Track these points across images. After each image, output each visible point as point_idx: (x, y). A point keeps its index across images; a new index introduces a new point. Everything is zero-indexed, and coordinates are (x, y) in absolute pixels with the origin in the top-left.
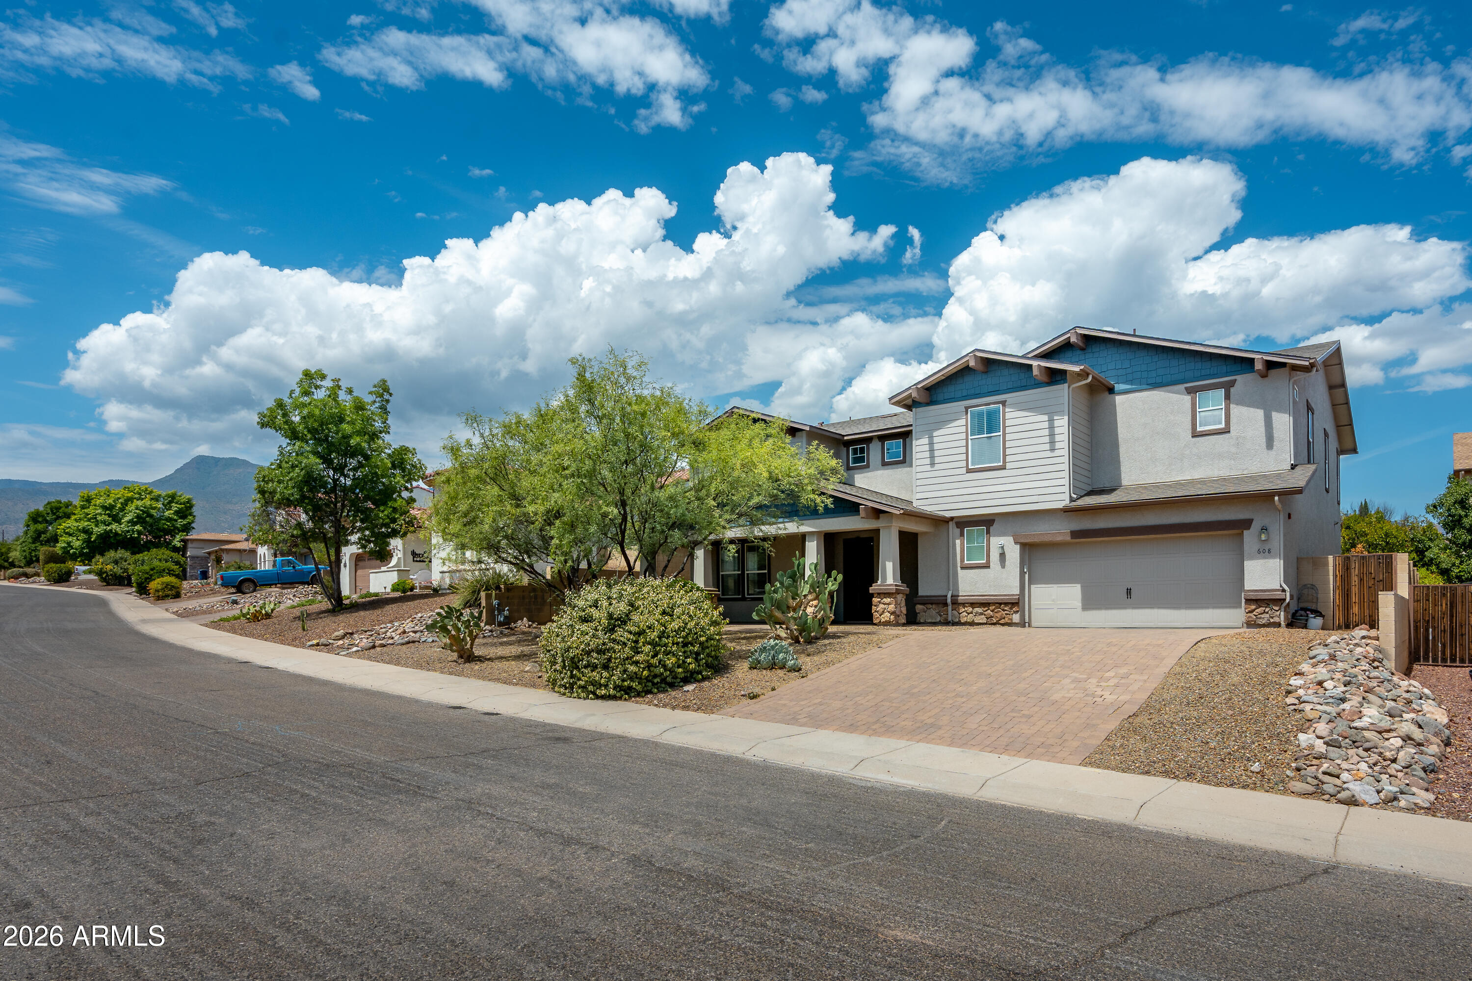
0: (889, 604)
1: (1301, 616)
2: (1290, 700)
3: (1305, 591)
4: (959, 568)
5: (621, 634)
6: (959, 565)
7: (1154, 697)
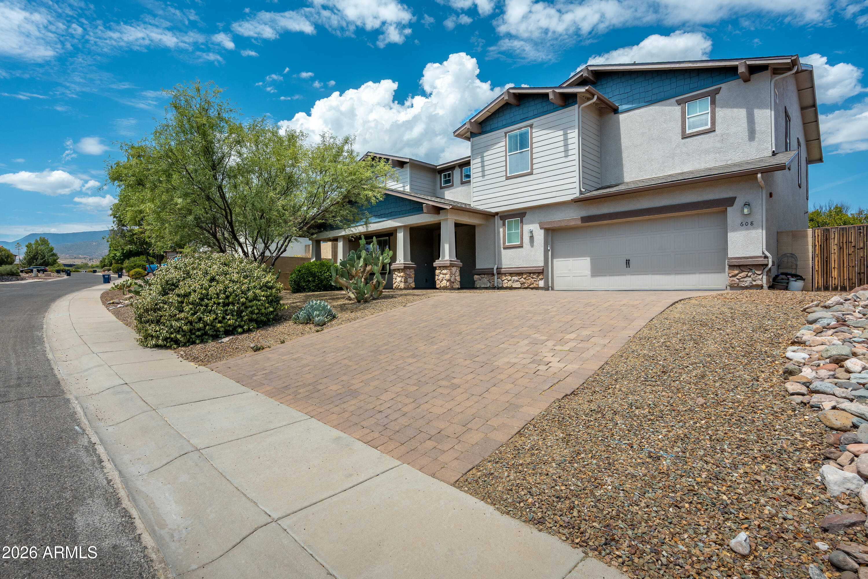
0: (446, 274)
1: (783, 279)
3: (786, 259)
4: (502, 249)
6: (502, 246)
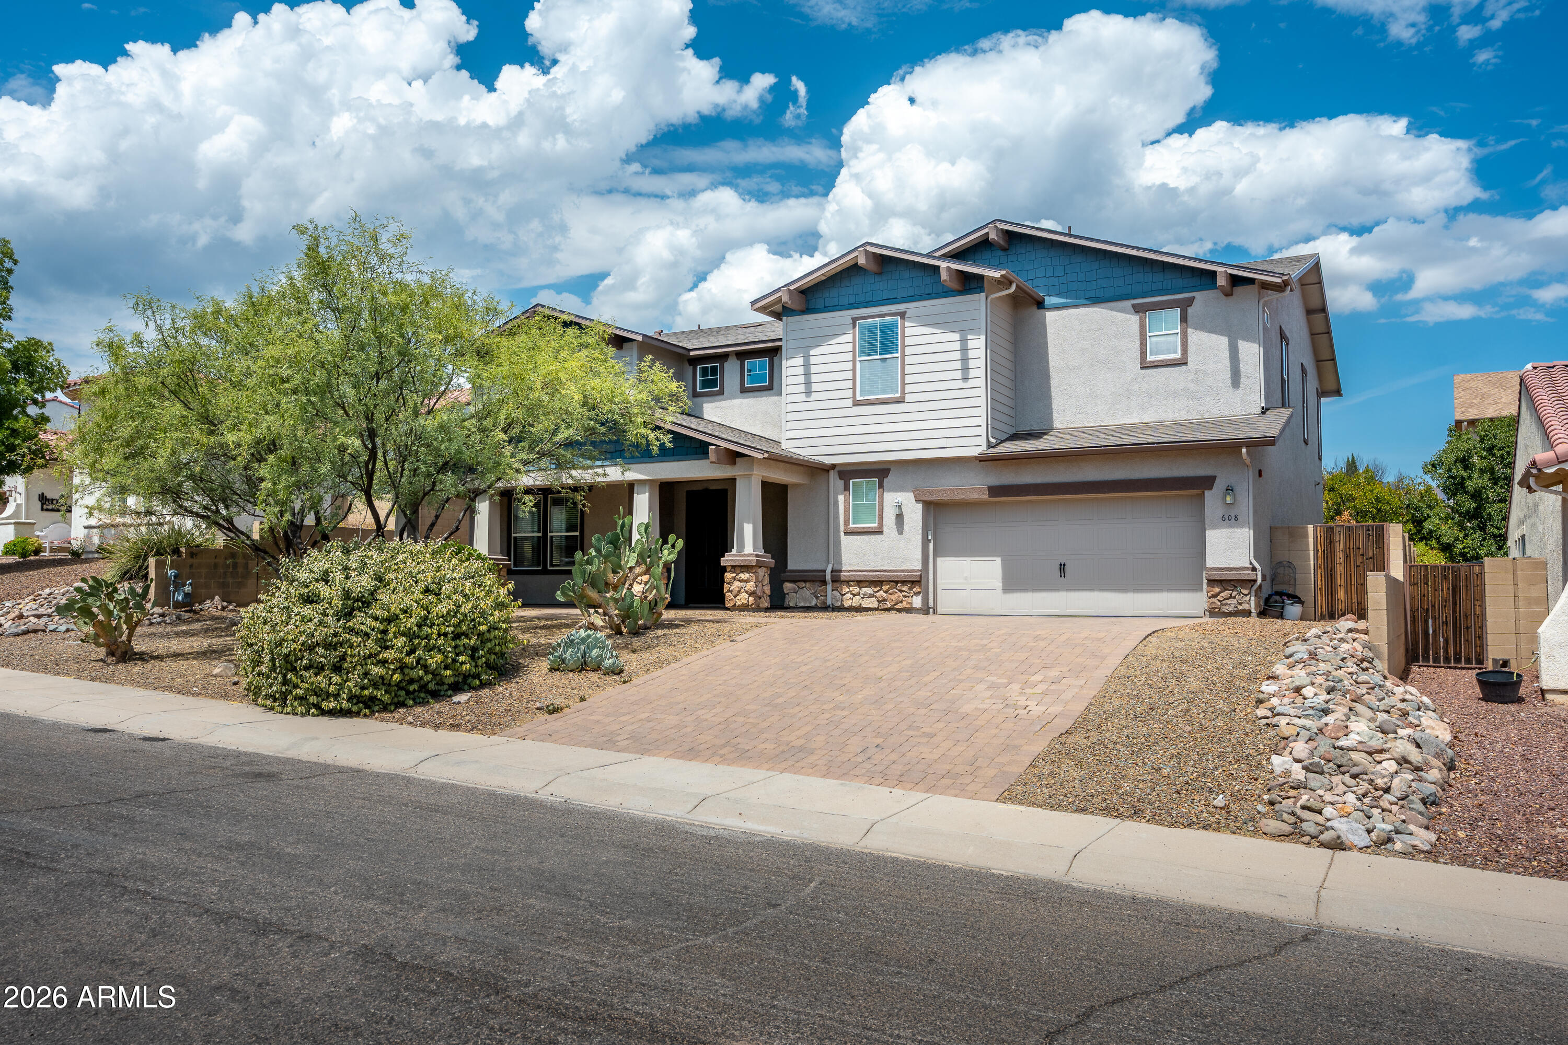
0: (747, 581)
1: (1276, 602)
2: (1261, 712)
3: (1281, 571)
4: (842, 534)
5: (361, 620)
6: (842, 529)
7: (1093, 708)
